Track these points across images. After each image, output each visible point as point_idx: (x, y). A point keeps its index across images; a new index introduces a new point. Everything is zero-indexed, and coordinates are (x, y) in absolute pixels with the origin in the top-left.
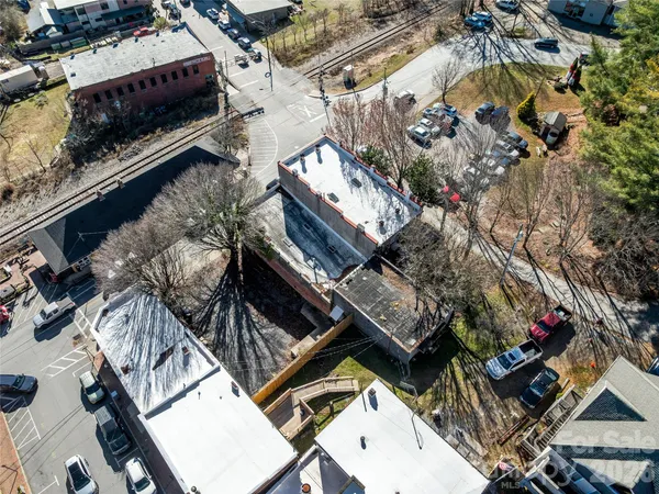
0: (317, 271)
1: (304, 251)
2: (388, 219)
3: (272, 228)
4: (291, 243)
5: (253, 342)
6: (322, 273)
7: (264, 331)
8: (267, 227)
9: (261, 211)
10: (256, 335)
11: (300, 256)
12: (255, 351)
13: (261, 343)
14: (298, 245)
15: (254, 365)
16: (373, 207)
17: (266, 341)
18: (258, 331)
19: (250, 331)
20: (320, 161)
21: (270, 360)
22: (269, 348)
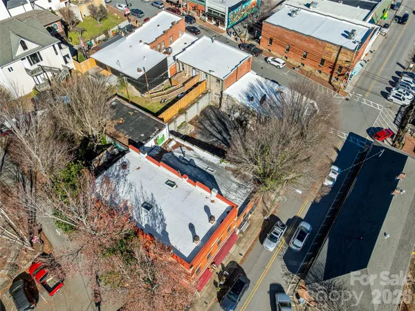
0: (182, 155)
1: (195, 167)
2: (118, 175)
3: (229, 178)
4: (207, 171)
5: (220, 133)
6: (177, 155)
7: (215, 139)
8: (232, 178)
9: (245, 191)
10: (219, 136)
11: (198, 163)
12: (216, 128)
13: (215, 133)
14: (201, 170)
15: (215, 122)
16: (131, 185)
17: (211, 134)
18: (219, 139)
19: (224, 138)
20: (191, 227)
21: (206, 125)
22: (209, 131)
